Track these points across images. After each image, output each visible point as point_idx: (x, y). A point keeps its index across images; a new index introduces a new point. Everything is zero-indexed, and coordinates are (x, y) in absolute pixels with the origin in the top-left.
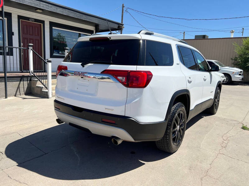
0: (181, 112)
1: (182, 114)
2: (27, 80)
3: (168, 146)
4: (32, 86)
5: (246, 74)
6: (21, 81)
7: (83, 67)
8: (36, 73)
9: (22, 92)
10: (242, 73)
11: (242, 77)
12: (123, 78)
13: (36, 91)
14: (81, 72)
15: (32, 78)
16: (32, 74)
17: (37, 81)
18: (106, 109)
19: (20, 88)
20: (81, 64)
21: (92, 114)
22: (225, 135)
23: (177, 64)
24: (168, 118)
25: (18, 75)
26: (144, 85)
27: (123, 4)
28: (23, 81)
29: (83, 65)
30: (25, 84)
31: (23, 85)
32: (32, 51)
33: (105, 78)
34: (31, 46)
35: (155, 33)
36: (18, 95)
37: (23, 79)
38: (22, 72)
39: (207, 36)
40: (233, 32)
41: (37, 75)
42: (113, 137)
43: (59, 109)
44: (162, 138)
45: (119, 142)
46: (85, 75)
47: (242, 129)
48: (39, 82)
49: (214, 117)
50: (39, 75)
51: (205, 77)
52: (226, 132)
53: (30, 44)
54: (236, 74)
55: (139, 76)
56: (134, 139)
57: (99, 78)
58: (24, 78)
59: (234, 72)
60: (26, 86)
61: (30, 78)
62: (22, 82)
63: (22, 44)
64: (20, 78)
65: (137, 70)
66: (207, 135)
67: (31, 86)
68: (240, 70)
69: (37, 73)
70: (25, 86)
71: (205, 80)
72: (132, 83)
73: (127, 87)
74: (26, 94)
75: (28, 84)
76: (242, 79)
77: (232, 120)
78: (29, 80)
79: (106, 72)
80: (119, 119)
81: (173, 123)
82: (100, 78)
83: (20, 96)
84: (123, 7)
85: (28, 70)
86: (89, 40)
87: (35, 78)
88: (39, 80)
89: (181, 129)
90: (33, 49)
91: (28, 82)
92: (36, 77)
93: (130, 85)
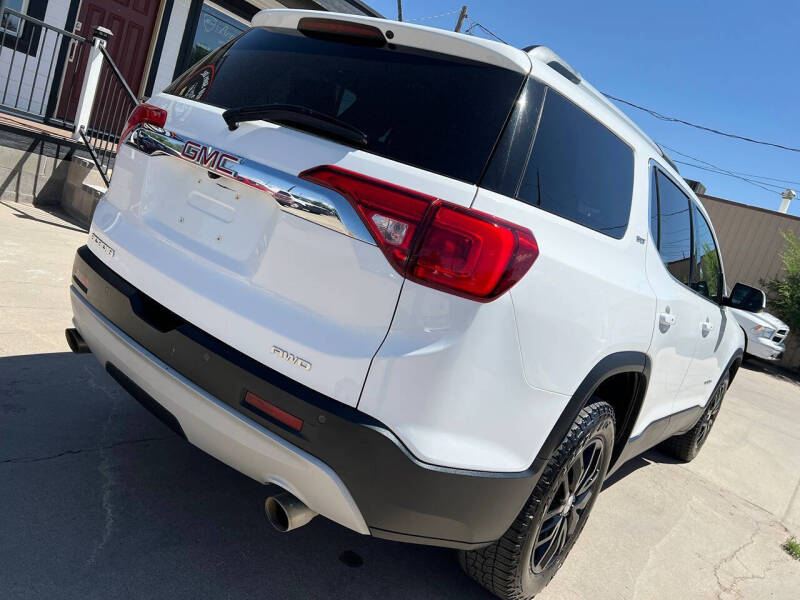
0: (599, 444)
1: (598, 451)
2: (54, 152)
3: (511, 578)
4: (70, 181)
5: (795, 344)
6: (31, 150)
7: (233, 128)
8: (93, 139)
9: (27, 192)
10: (783, 336)
11: (780, 348)
12: (397, 228)
13: (78, 201)
14: (213, 148)
15: (77, 152)
16: (81, 140)
17: (91, 165)
18: (277, 349)
19: (22, 177)
20: (224, 115)
21: (208, 356)
22: (725, 566)
23: (639, 239)
24: (547, 462)
25: (30, 127)
26: (489, 287)
27: (464, 8)
28: (41, 153)
29: (232, 120)
30: (44, 166)
31: (35, 168)
32: (101, 56)
33: (325, 212)
34: (103, 36)
35: (583, 82)
36: (9, 197)
37: (42, 148)
38: (46, 122)
39: (701, 186)
40: (789, 196)
41: (98, 146)
42: (274, 489)
43: (85, 290)
44: (496, 541)
45: (298, 520)
46: (230, 164)
47: (785, 554)
48: (94, 173)
49: (687, 473)
50: (103, 147)
51: (708, 321)
52: (727, 552)
53: (100, 28)
54: (766, 333)
55: (477, 241)
56: (370, 527)
57: (304, 203)
58: (46, 144)
59: (760, 326)
60: (46, 175)
61: (68, 152)
62: (34, 156)
63: (78, 25)
64: (31, 140)
65: (475, 207)
66: (657, 546)
67: (65, 180)
68: (780, 325)
69: (99, 141)
70: (41, 173)
71: (705, 333)
72: (435, 261)
73: (405, 278)
74: (39, 203)
75: (56, 171)
76: (780, 356)
77: (747, 503)
78: (63, 154)
79: (324, 177)
80: (322, 418)
81: (557, 485)
82: (307, 207)
83: (13, 203)
84: (463, 15)
85: (67, 120)
86: (294, 25)
87: (89, 154)
88: (98, 167)
89: (579, 511)
90: (107, 48)
91: (59, 161)
92: (90, 151)
93: (420, 272)
